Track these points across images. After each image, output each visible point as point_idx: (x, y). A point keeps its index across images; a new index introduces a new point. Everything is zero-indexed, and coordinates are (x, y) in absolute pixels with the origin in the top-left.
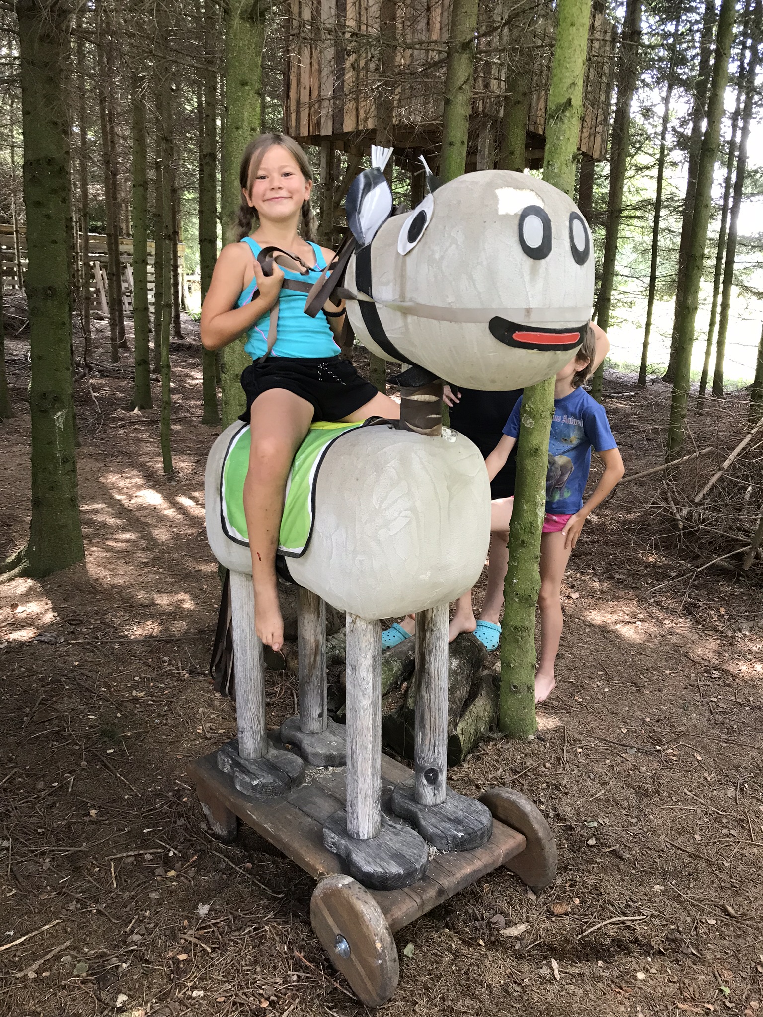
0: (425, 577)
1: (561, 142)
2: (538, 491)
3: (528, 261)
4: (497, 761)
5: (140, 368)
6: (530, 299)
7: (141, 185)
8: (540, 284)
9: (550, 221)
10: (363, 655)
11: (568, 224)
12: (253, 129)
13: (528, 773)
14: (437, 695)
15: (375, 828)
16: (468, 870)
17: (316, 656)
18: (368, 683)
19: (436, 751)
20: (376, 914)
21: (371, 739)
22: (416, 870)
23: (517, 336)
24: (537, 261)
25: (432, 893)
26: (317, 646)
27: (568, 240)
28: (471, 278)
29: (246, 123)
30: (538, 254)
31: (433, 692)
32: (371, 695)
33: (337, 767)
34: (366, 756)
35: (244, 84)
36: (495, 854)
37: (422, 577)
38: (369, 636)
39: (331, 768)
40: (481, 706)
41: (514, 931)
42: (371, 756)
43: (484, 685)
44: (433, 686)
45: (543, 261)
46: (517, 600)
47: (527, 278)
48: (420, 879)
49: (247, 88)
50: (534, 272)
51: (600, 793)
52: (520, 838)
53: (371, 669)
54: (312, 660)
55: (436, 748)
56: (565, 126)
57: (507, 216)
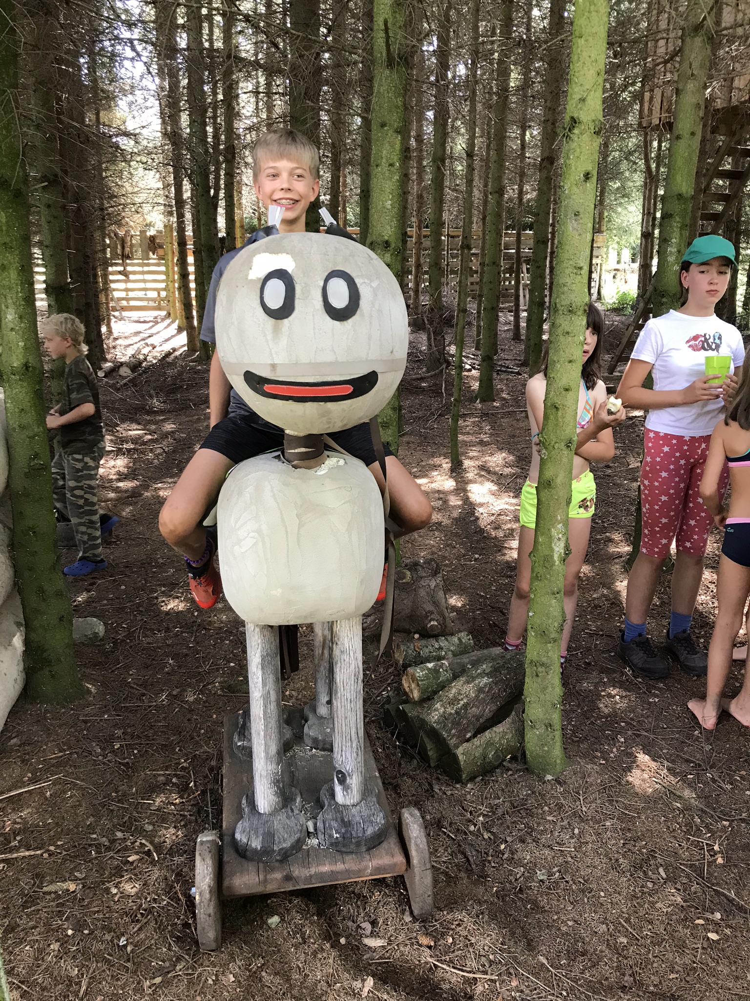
1: (571, 162)
2: (553, 525)
3: (272, 321)
5: (485, 364)
6: (274, 356)
8: (284, 342)
9: (294, 283)
10: (253, 653)
11: (322, 283)
12: (391, 165)
14: (343, 705)
15: (271, 806)
16: (326, 868)
18: (258, 678)
19: (344, 756)
20: (207, 872)
21: (263, 727)
22: (273, 851)
24: (280, 320)
25: (278, 876)
28: (228, 335)
29: (384, 160)
31: (339, 700)
32: (261, 689)
33: (320, 750)
35: (383, 125)
38: (257, 638)
39: (314, 750)
41: (372, 942)
42: (263, 742)
43: (513, 713)
45: (286, 321)
46: (533, 634)
47: (270, 336)
49: (386, 128)
50: (276, 331)
52: (400, 859)
53: (260, 666)
54: (320, 651)
55: (343, 753)
57: (253, 281)
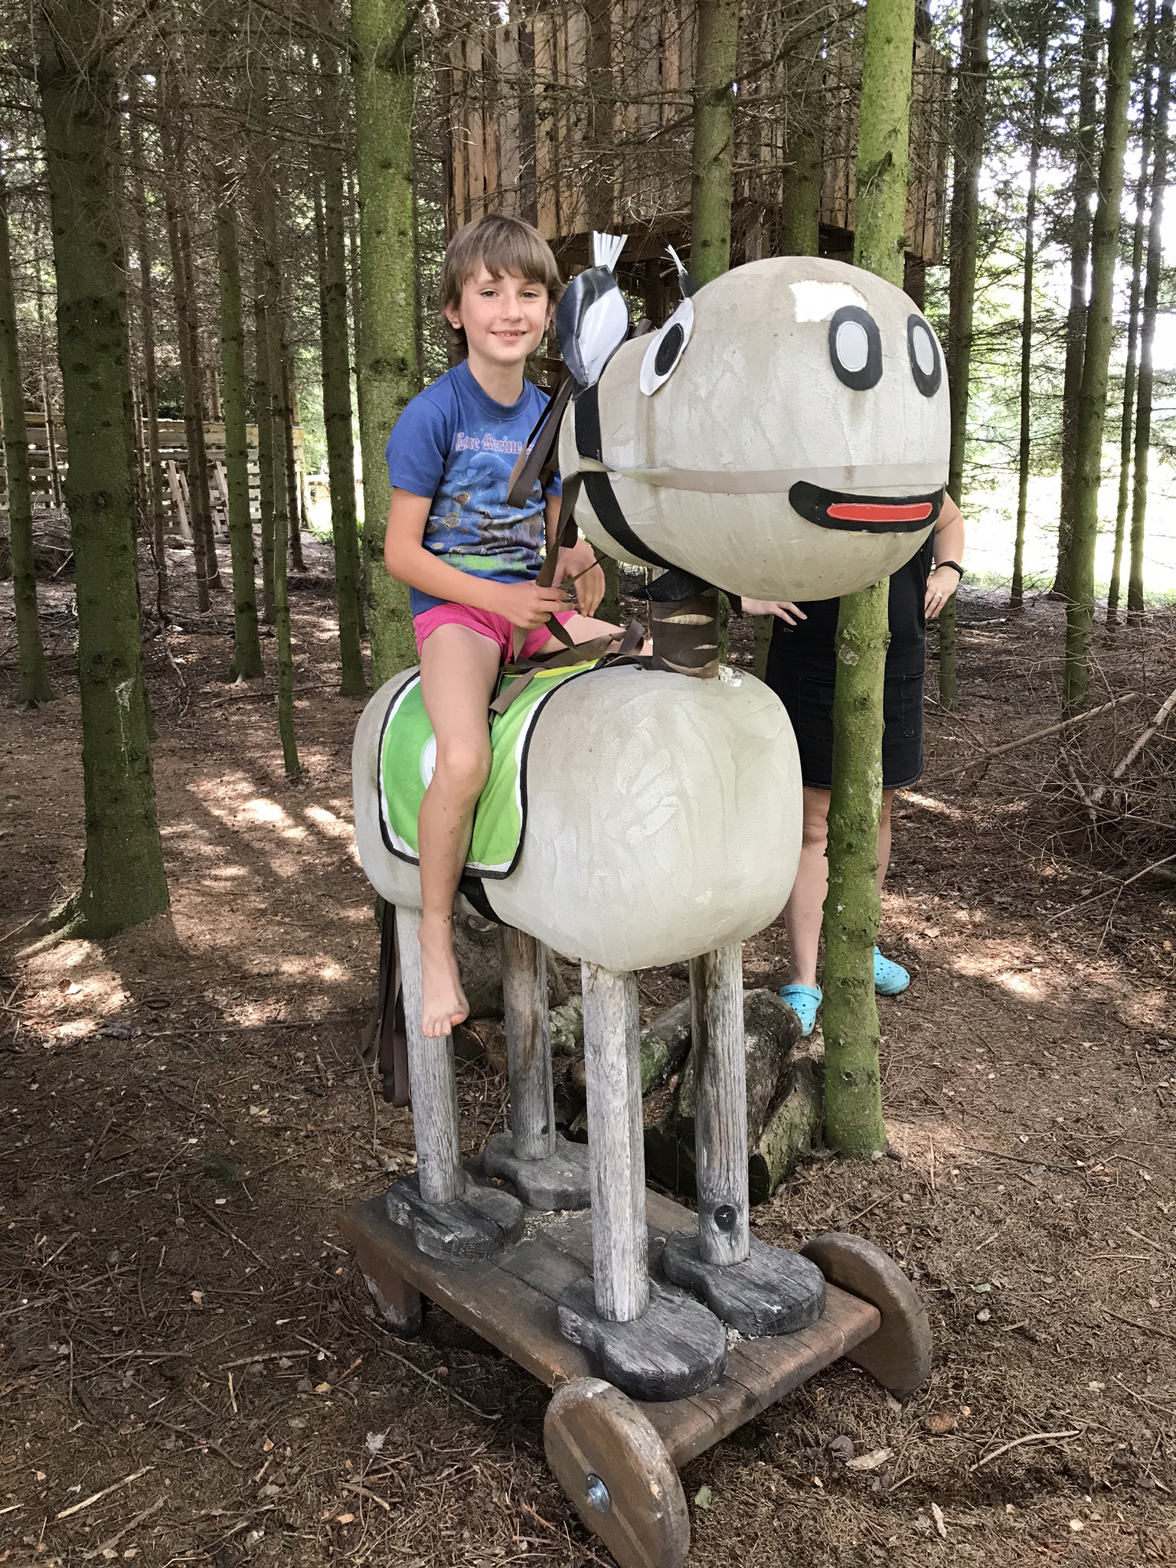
0: (704, 898)
1: (879, 222)
2: (869, 765)
3: (848, 393)
4: (826, 1193)
5: (244, 616)
6: (852, 452)
7: (234, 339)
8: (867, 428)
9: (877, 330)
10: (610, 1029)
11: (905, 334)
12: (403, 233)
13: (876, 1211)
14: (729, 1089)
15: (640, 1303)
16: (790, 1365)
17: (533, 1038)
18: (619, 1073)
19: (731, 1179)
20: (649, 1439)
21: (629, 1161)
22: (708, 1366)
23: (834, 510)
24: (860, 393)
25: (735, 1402)
26: (535, 1021)
27: (908, 358)
28: (757, 422)
29: (391, 224)
30: (861, 381)
31: (722, 1084)
32: (626, 1091)
33: (574, 1210)
34: (622, 1189)
35: (386, 165)
36: (834, 1337)
37: (699, 899)
38: (618, 998)
39: (565, 1213)
40: (796, 1108)
41: (868, 1462)
42: (629, 1188)
43: (799, 1074)
44: (722, 1074)
45: (870, 392)
46: (844, 938)
47: (845, 419)
48: (715, 1382)
49: (391, 171)
50: (855, 409)
51: (992, 1239)
52: (870, 1311)
53: (624, 1050)
54: (529, 1043)
55: (731, 1173)
56: (883, 197)
57: (809, 325)
